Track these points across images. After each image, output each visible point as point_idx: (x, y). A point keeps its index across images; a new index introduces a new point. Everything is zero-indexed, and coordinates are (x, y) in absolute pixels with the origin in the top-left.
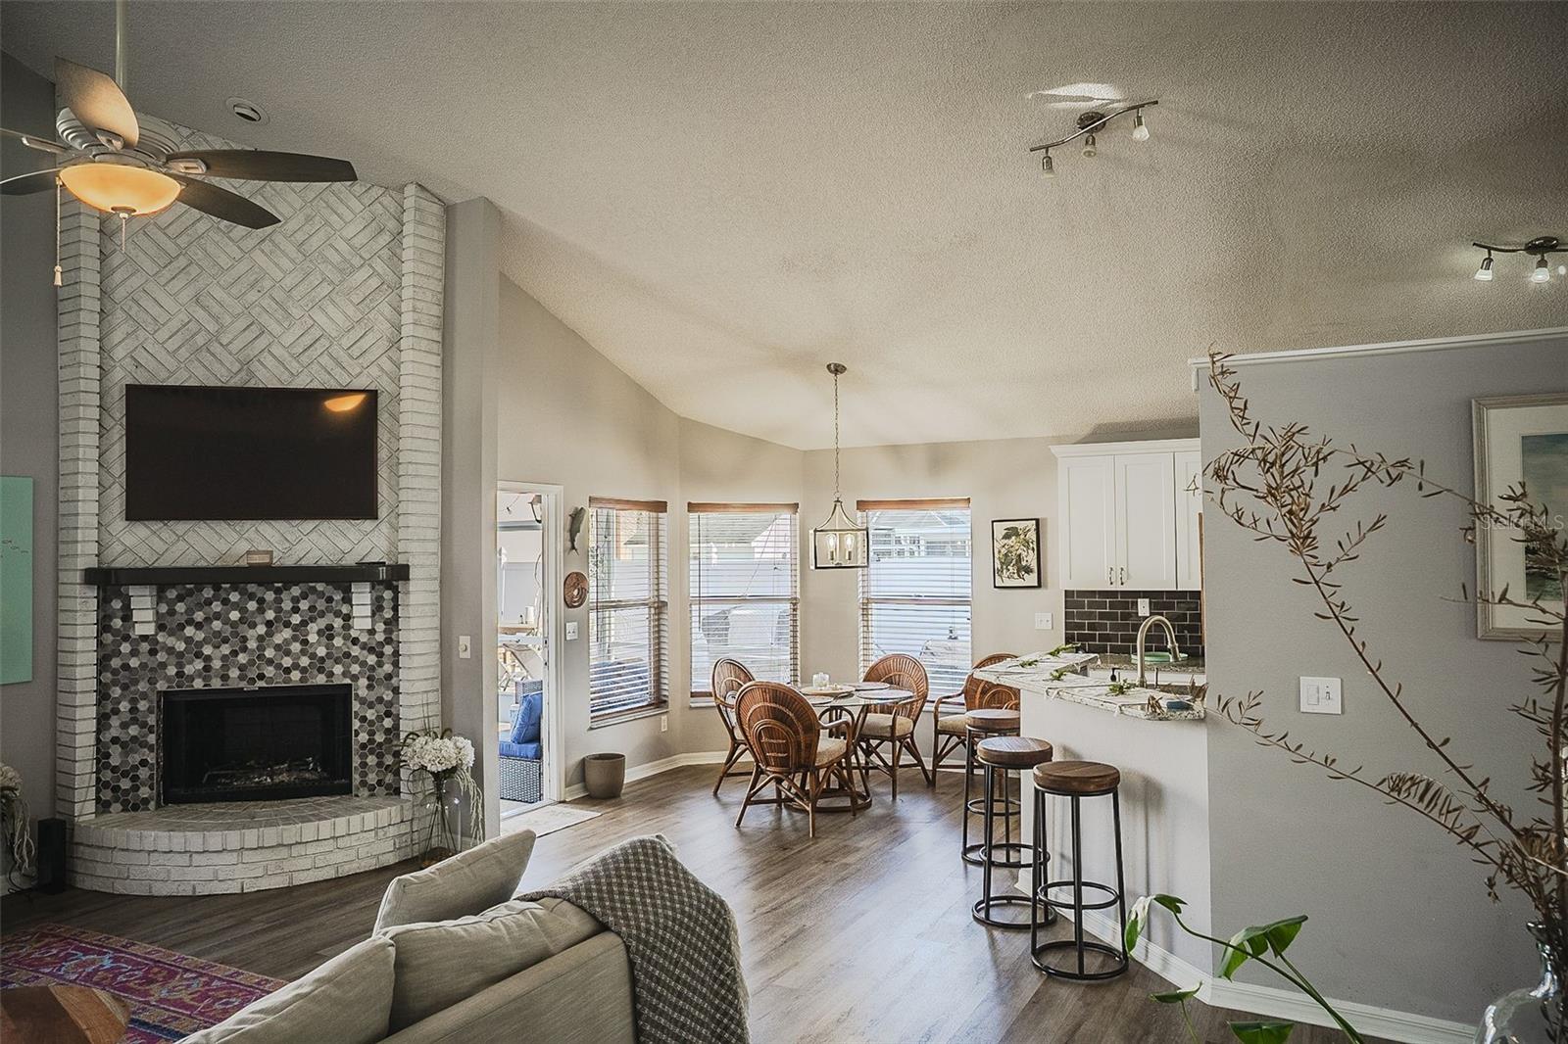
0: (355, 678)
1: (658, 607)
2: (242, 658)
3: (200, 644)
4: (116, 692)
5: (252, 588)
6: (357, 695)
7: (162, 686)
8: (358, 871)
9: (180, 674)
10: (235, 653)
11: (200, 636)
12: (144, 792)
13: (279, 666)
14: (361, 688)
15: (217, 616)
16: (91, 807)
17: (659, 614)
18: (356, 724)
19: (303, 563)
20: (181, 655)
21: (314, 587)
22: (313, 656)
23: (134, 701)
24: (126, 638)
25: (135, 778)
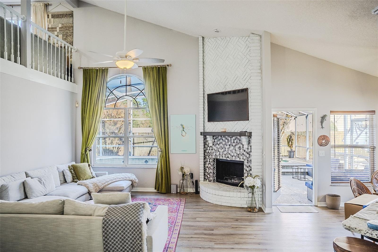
0: (245, 160)
1: (373, 149)
2: (225, 153)
3: (219, 149)
4: (207, 157)
5: (227, 137)
7: (213, 157)
9: (216, 155)
10: (224, 151)
12: (211, 179)
13: (231, 155)
14: (245, 163)
15: (221, 143)
16: (203, 179)
17: (373, 151)
18: (245, 171)
19: (235, 131)
20: (216, 151)
21: (237, 137)
22: (237, 154)
23: (210, 159)
24: (208, 146)
25: (210, 175)
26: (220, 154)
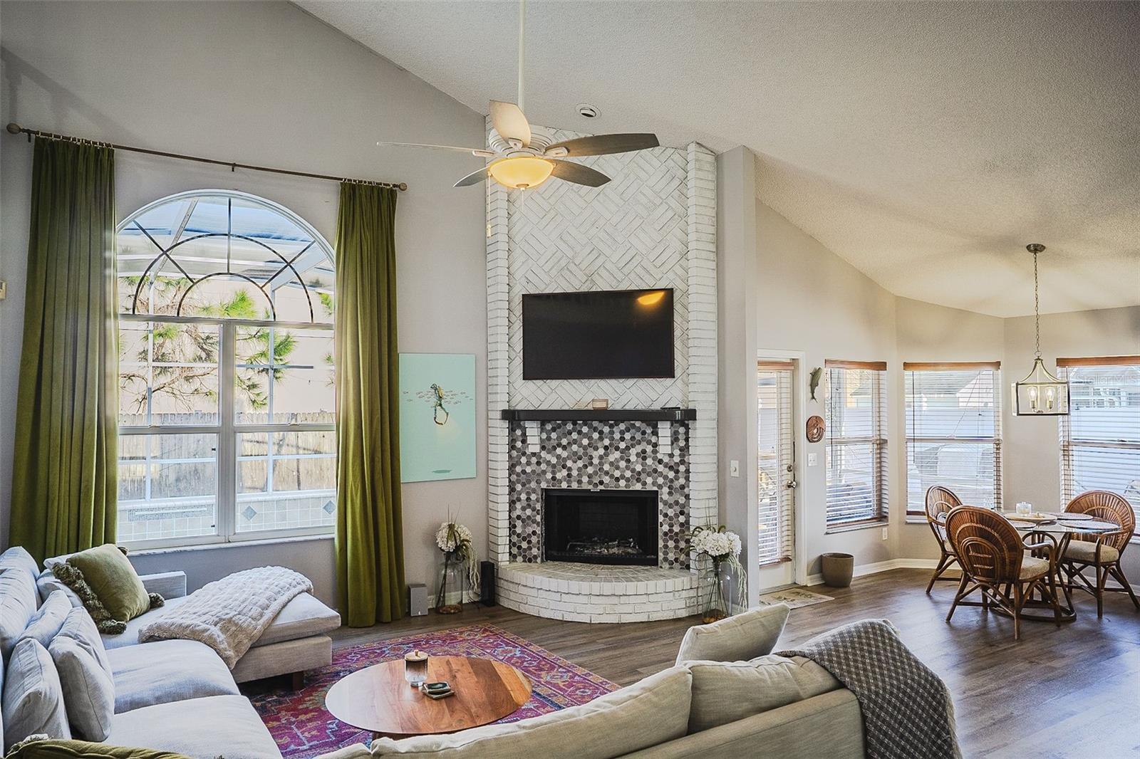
0: (660, 487)
1: (879, 444)
2: (590, 470)
3: (565, 460)
4: (519, 487)
5: (595, 424)
6: (661, 498)
7: (544, 485)
8: (662, 619)
9: (554, 478)
10: (585, 466)
11: (565, 454)
12: (535, 551)
13: (612, 476)
14: (664, 494)
15: (575, 442)
16: (507, 557)
17: (880, 449)
18: (661, 518)
19: (627, 408)
20: (554, 466)
21: (634, 424)
22: (633, 471)
23: (528, 494)
24: (524, 454)
25: (529, 542)
26: (569, 476)
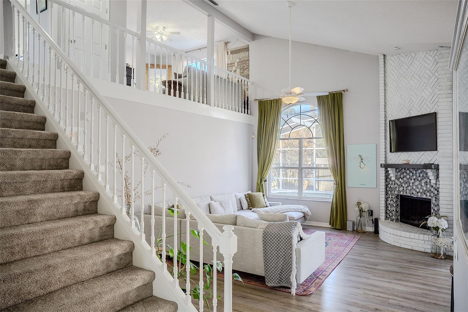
0: (432, 197)
2: (409, 188)
3: (402, 183)
4: (389, 193)
5: (411, 170)
7: (396, 193)
9: (399, 190)
10: (408, 186)
11: (402, 181)
12: (394, 217)
13: (416, 191)
14: (433, 201)
15: (405, 176)
16: (384, 218)
18: (432, 211)
20: (399, 186)
21: (423, 170)
22: (423, 190)
23: (392, 195)
24: (391, 180)
25: (392, 214)
26: (403, 189)
